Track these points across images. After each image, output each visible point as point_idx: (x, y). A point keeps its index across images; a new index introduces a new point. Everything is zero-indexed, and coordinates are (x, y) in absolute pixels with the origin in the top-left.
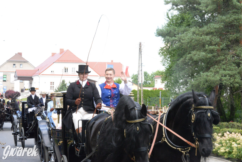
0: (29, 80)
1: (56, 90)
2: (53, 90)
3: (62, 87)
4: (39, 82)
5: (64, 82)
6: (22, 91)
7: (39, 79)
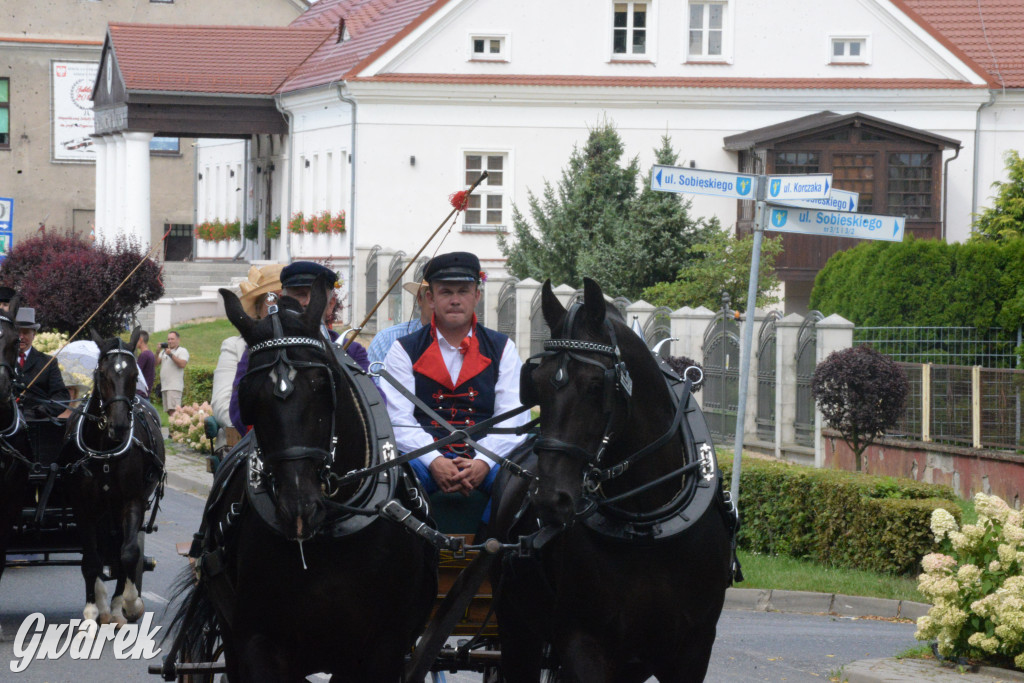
0: (247, 137)
1: (523, 231)
2: (493, 240)
3: (589, 211)
4: (351, 159)
5: (605, 153)
6: (178, 242)
7: (354, 123)
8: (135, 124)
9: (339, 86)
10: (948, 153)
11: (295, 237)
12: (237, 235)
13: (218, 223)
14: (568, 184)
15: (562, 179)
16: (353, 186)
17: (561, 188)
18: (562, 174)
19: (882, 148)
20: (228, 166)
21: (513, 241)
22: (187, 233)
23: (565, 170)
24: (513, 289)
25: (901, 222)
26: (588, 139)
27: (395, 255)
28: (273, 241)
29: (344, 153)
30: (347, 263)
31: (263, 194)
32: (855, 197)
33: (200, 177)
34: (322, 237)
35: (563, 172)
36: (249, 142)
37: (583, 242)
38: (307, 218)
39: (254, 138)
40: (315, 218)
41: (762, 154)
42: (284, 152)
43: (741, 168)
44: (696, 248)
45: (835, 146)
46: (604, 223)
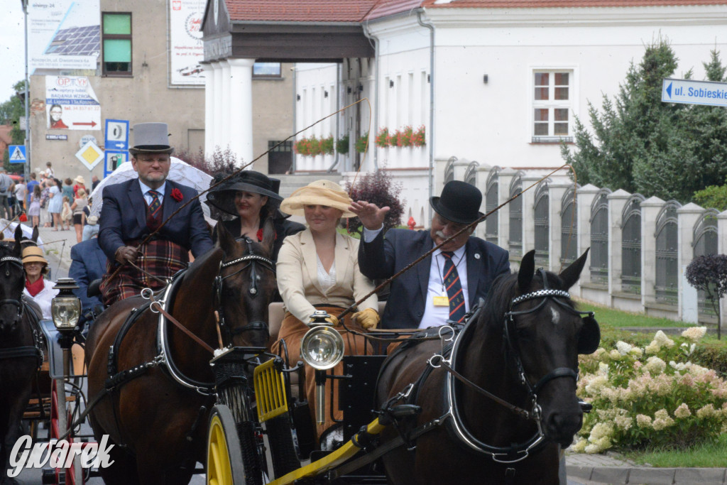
0: (339, 61)
1: (584, 141)
2: (558, 150)
3: (645, 121)
4: (430, 79)
5: (660, 68)
6: (280, 157)
7: (432, 46)
8: (238, 51)
9: (419, 12)
11: (381, 150)
12: (331, 150)
13: (314, 140)
14: (624, 97)
15: (620, 93)
16: (432, 103)
17: (618, 101)
18: (619, 89)
20: (323, 88)
21: (574, 150)
22: (288, 149)
23: (622, 84)
24: (574, 195)
26: (644, 55)
27: (470, 165)
28: (362, 155)
29: (424, 73)
30: (427, 173)
31: (353, 113)
33: (299, 98)
34: (405, 150)
35: (621, 86)
36: (341, 66)
37: (638, 150)
38: (392, 133)
39: (345, 61)
40: (398, 133)
42: (371, 74)
46: (659, 132)
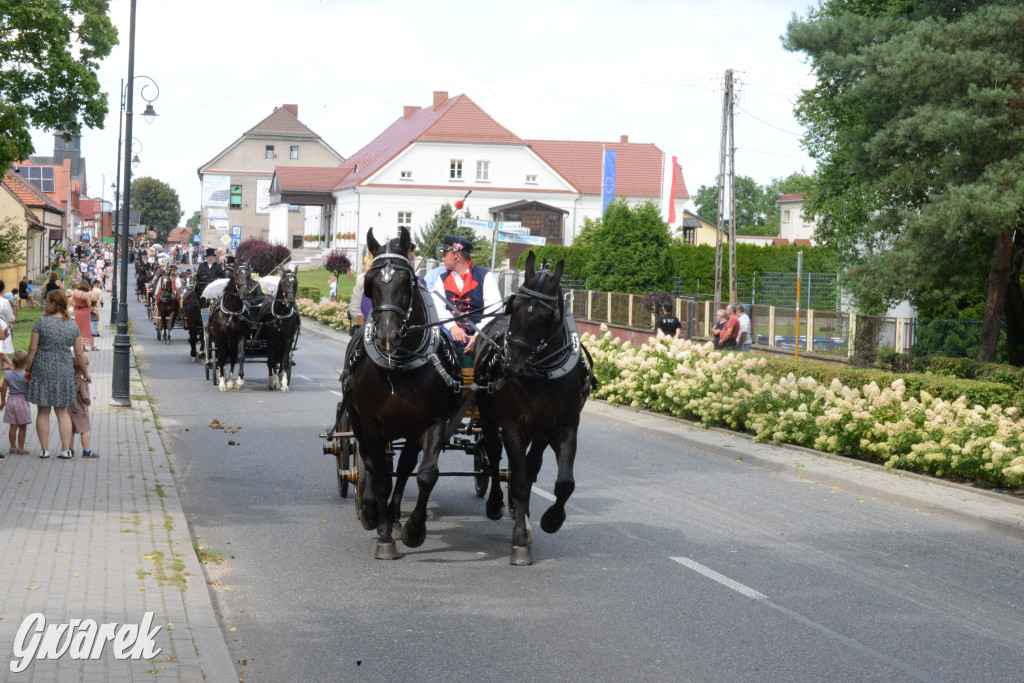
0: (322, 205)
4: (358, 213)
5: (446, 213)
6: (297, 242)
7: (359, 201)
8: (283, 201)
9: (354, 188)
10: (565, 215)
11: (338, 240)
12: (318, 240)
13: (311, 235)
14: (433, 223)
16: (358, 222)
17: (431, 225)
18: (432, 220)
19: (543, 213)
20: (315, 215)
22: (301, 239)
23: (433, 218)
25: (544, 239)
26: (441, 207)
28: (330, 242)
29: (356, 211)
31: (327, 225)
32: (529, 230)
33: (306, 219)
34: (347, 241)
38: (342, 234)
39: (324, 206)
40: (345, 234)
41: (502, 214)
42: (334, 211)
43: (495, 220)
44: (478, 246)
45: (528, 212)
